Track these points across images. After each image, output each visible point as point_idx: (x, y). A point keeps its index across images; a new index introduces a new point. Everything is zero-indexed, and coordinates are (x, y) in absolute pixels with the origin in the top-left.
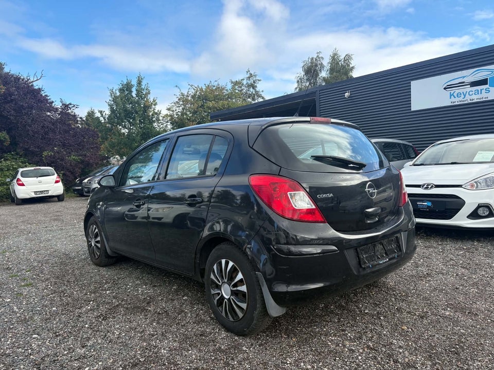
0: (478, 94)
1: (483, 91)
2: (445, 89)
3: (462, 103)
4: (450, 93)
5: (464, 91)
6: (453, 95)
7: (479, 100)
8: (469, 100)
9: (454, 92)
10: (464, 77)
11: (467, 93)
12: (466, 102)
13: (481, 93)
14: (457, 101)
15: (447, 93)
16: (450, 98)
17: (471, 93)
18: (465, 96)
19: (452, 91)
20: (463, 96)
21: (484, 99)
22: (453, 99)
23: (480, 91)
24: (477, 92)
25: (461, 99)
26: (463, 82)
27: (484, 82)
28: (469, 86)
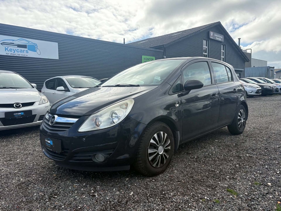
0: (22, 52)
1: (25, 51)
2: (1, 44)
3: (13, 55)
4: (5, 47)
5: (14, 48)
6: (7, 49)
7: (23, 56)
8: (17, 54)
9: (8, 48)
10: (13, 40)
11: (16, 50)
12: (16, 55)
13: (24, 52)
14: (10, 53)
15: (3, 47)
16: (6, 51)
17: (18, 51)
18: (15, 52)
19: (6, 46)
20: (13, 51)
21: (25, 56)
22: (7, 52)
23: (23, 51)
24: (21, 51)
25: (12, 52)
26: (13, 43)
27: (24, 46)
28: (17, 47)
